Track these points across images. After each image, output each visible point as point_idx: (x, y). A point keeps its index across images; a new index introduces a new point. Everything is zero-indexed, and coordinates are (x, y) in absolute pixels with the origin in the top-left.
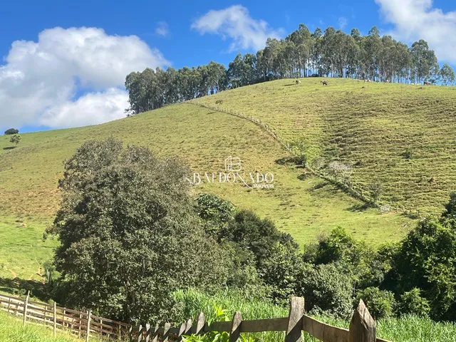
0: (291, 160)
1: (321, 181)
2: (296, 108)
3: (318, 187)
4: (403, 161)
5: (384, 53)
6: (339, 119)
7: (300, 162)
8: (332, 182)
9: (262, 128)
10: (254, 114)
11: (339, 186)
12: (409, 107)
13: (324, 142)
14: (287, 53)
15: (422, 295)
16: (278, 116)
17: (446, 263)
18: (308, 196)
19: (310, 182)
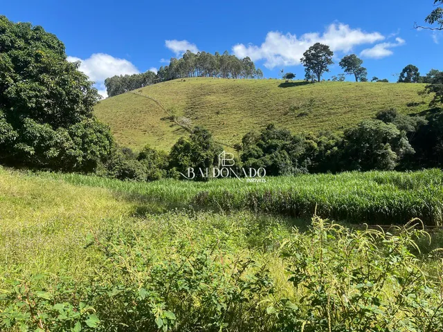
0: (168, 118)
1: (180, 127)
2: (176, 93)
3: (178, 130)
4: (215, 116)
5: (228, 64)
6: (194, 97)
7: (172, 119)
8: (184, 128)
9: (157, 103)
10: (156, 97)
11: (186, 129)
12: (225, 90)
13: (186, 108)
14: (181, 65)
15: (177, 170)
16: (167, 97)
17: (187, 156)
18: (172, 135)
19: (174, 128)
